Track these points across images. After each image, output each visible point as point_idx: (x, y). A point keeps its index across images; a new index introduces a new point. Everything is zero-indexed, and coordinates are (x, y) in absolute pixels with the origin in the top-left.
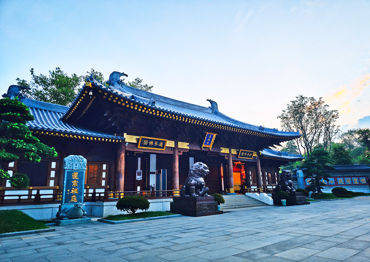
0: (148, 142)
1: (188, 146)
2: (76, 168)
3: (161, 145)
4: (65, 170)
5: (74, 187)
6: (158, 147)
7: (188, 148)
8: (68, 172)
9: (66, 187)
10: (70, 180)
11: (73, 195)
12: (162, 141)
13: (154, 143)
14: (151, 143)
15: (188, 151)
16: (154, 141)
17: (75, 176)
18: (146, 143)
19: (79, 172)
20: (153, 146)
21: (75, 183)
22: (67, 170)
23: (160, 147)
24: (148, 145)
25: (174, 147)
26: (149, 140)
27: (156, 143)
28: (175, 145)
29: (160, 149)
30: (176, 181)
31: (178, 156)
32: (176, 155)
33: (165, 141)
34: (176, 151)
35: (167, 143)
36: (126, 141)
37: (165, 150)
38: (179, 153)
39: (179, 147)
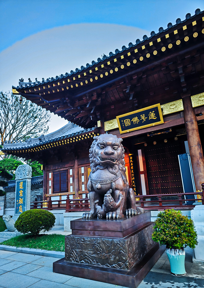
0: (131, 121)
2: (21, 177)
3: (152, 116)
6: (148, 122)
8: (17, 182)
10: (18, 190)
12: (151, 110)
13: (139, 118)
14: (136, 119)
16: (138, 115)
17: (21, 186)
18: (127, 123)
19: (23, 182)
20: (141, 123)
21: (21, 193)
23: (153, 121)
24: (133, 125)
25: (183, 109)
26: (131, 117)
27: (143, 117)
28: (186, 106)
29: (153, 124)
30: (197, 174)
31: (192, 123)
32: (189, 124)
33: (157, 108)
34: (190, 116)
35: (162, 109)
36: (105, 130)
37: (164, 121)
38: (196, 119)
39: (194, 105)
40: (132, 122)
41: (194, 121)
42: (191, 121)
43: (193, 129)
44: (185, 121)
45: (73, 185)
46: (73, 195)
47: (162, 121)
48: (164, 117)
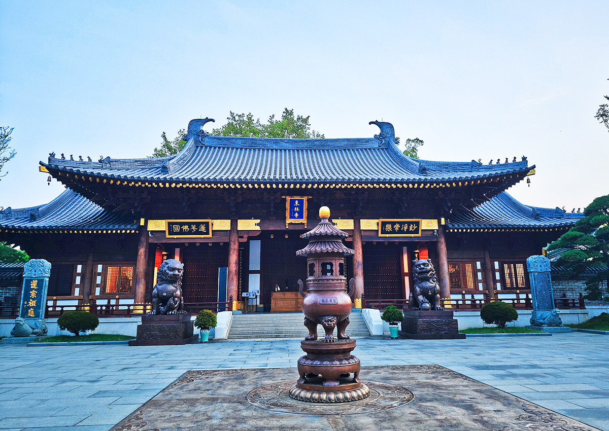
0: (180, 228)
1: (258, 224)
2: (34, 275)
3: (203, 228)
4: (23, 278)
5: (31, 298)
6: (197, 233)
7: (258, 228)
8: (26, 280)
9: (23, 299)
10: (28, 289)
11: (30, 308)
12: (203, 223)
13: (190, 227)
14: (186, 228)
15: (259, 233)
16: (189, 224)
17: (34, 285)
18: (176, 228)
19: (38, 280)
20: (190, 233)
21: (33, 294)
22: (26, 278)
23: (202, 233)
24: (181, 232)
25: (230, 229)
26: (181, 224)
27: (194, 227)
28: (232, 227)
29: (202, 236)
30: (231, 288)
31: (235, 244)
32: (232, 243)
33: (208, 223)
34: (234, 237)
35: (212, 225)
36: (148, 230)
37: (212, 236)
38: (238, 240)
39: (239, 228)
40: (181, 230)
41: (237, 243)
42: (234, 242)
43: (235, 249)
44: (230, 241)
45: (81, 286)
46: (79, 300)
47: (210, 236)
48: (213, 231)
